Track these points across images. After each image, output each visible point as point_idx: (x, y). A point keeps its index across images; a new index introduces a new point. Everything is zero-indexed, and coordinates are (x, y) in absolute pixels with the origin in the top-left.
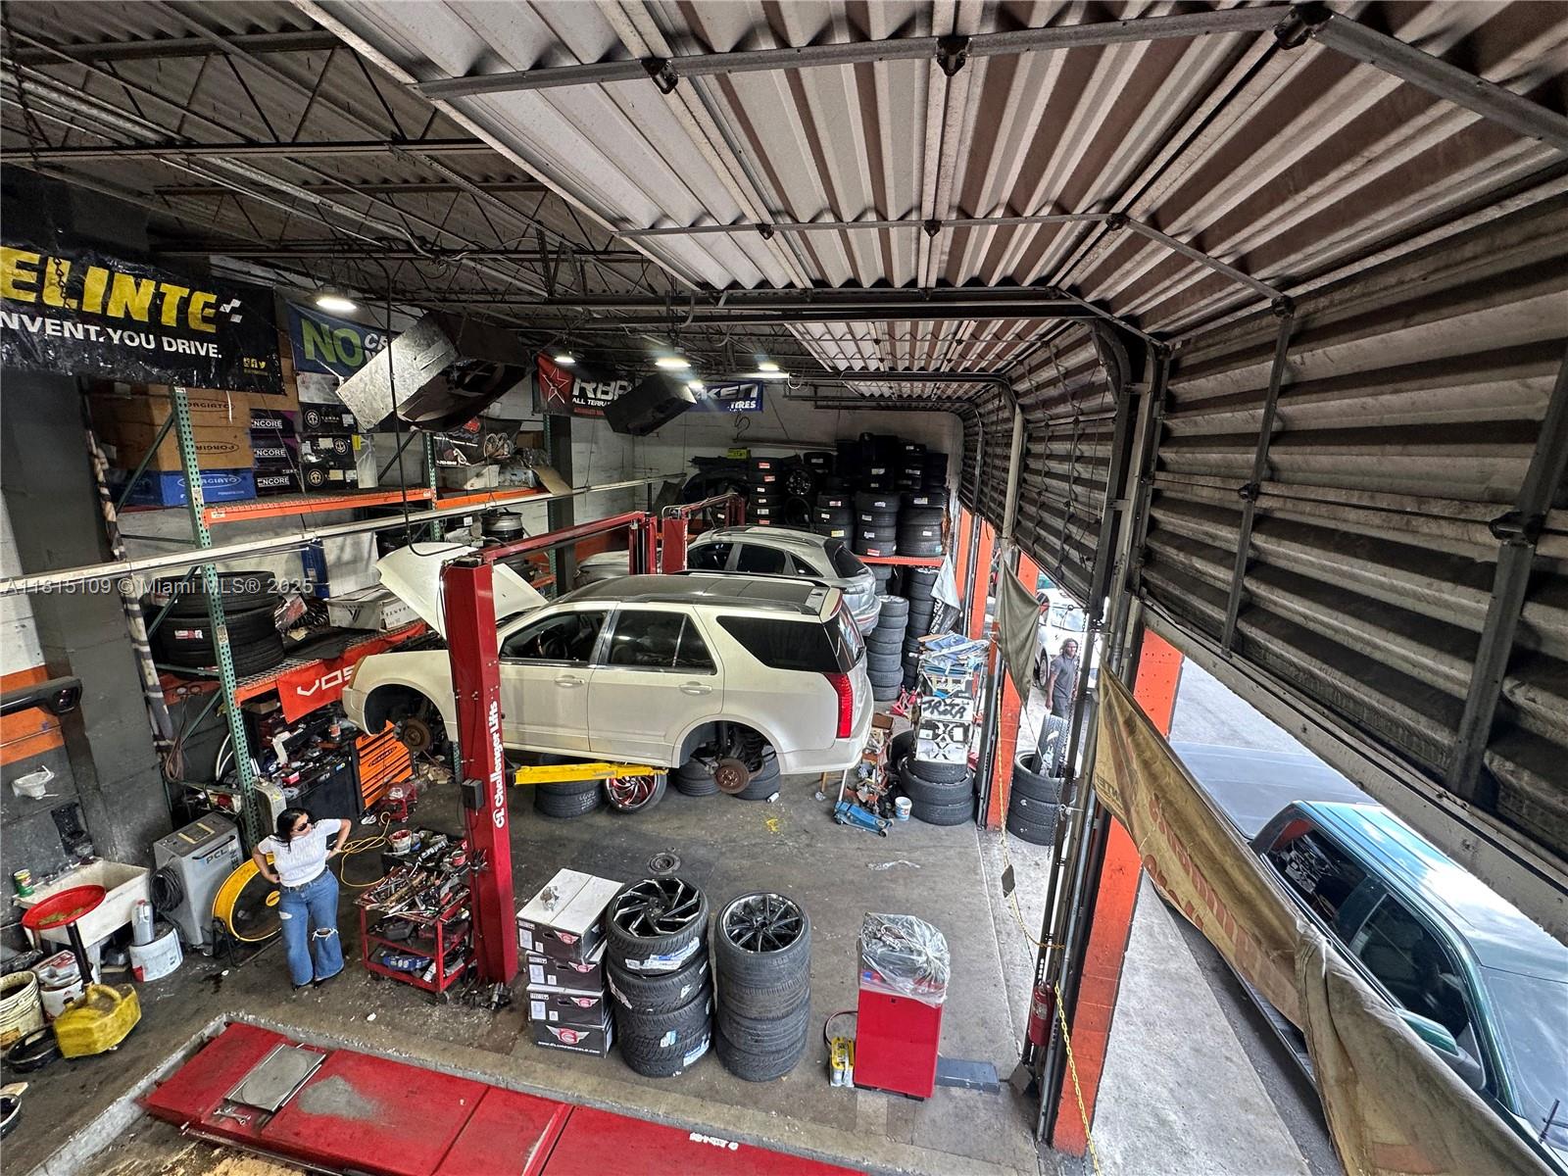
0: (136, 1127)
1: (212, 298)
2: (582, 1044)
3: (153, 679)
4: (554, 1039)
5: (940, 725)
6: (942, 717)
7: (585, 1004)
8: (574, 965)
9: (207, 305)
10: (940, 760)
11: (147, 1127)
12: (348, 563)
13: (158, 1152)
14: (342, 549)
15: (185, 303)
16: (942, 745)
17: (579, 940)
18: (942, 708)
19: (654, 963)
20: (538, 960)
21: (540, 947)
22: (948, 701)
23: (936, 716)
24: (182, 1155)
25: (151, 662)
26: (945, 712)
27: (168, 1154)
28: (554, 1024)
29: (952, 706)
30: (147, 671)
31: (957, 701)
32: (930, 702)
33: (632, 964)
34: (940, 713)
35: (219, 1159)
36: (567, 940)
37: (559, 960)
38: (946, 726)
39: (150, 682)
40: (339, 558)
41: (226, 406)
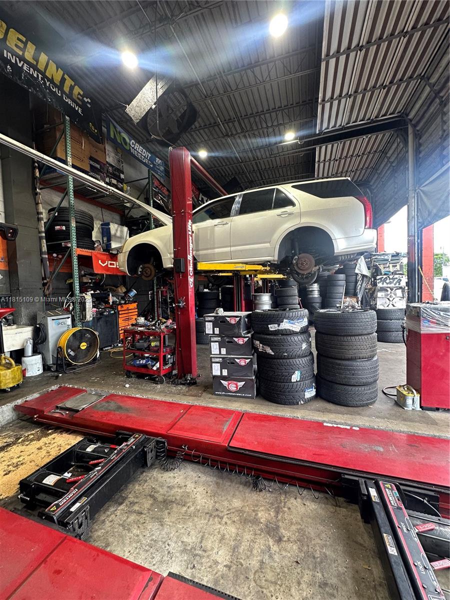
0: (13, 423)
1: (82, 93)
2: (241, 390)
3: (45, 249)
4: (225, 389)
5: (389, 289)
6: (389, 285)
7: (243, 363)
8: (236, 339)
9: (79, 94)
10: (391, 307)
11: (18, 423)
12: (118, 237)
13: (22, 431)
14: (117, 230)
15: (72, 88)
16: (391, 299)
17: (240, 320)
18: (388, 281)
19: (285, 325)
20: (216, 339)
21: (217, 331)
22: (391, 277)
23: (385, 285)
24: (33, 432)
25: (45, 241)
26: (390, 283)
27: (26, 432)
28: (225, 378)
29: (393, 279)
30: (43, 245)
31: (396, 276)
32: (381, 279)
33: (273, 327)
34: (387, 284)
35: (51, 434)
36: (233, 322)
37: (228, 336)
38: (392, 289)
39: (43, 250)
40: (115, 234)
41: (82, 144)
